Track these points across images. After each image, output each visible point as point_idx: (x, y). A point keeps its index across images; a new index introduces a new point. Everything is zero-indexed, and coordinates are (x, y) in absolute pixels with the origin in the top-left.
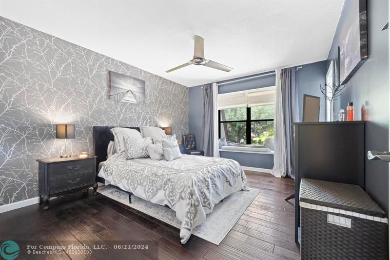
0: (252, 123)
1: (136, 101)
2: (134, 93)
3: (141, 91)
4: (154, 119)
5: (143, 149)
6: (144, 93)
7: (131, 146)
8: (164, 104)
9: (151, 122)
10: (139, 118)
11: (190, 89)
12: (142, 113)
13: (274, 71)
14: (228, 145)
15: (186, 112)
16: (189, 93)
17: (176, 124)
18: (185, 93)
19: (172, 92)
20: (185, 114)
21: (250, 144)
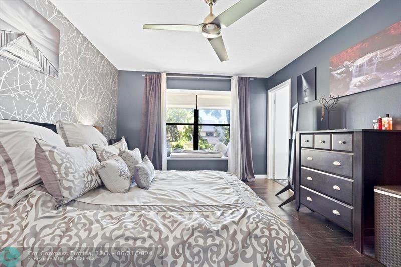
0: (199, 126)
1: (38, 63)
2: (36, 45)
3: (52, 48)
4: (70, 108)
5: (90, 173)
6: (57, 54)
7: (66, 168)
8: (88, 86)
9: (66, 113)
10: (42, 103)
11: (121, 72)
12: (48, 93)
13: (231, 77)
14: (175, 152)
15: (114, 105)
16: (119, 78)
17: (103, 121)
18: (114, 77)
19: (99, 69)
20: (113, 107)
21: (198, 149)
